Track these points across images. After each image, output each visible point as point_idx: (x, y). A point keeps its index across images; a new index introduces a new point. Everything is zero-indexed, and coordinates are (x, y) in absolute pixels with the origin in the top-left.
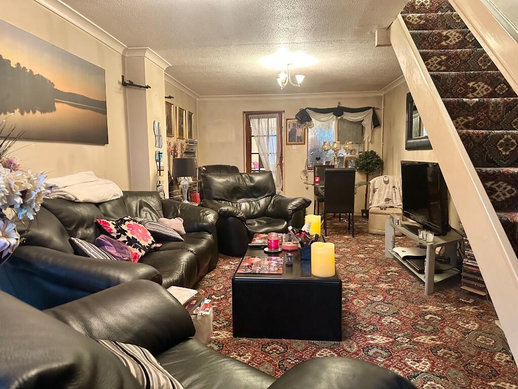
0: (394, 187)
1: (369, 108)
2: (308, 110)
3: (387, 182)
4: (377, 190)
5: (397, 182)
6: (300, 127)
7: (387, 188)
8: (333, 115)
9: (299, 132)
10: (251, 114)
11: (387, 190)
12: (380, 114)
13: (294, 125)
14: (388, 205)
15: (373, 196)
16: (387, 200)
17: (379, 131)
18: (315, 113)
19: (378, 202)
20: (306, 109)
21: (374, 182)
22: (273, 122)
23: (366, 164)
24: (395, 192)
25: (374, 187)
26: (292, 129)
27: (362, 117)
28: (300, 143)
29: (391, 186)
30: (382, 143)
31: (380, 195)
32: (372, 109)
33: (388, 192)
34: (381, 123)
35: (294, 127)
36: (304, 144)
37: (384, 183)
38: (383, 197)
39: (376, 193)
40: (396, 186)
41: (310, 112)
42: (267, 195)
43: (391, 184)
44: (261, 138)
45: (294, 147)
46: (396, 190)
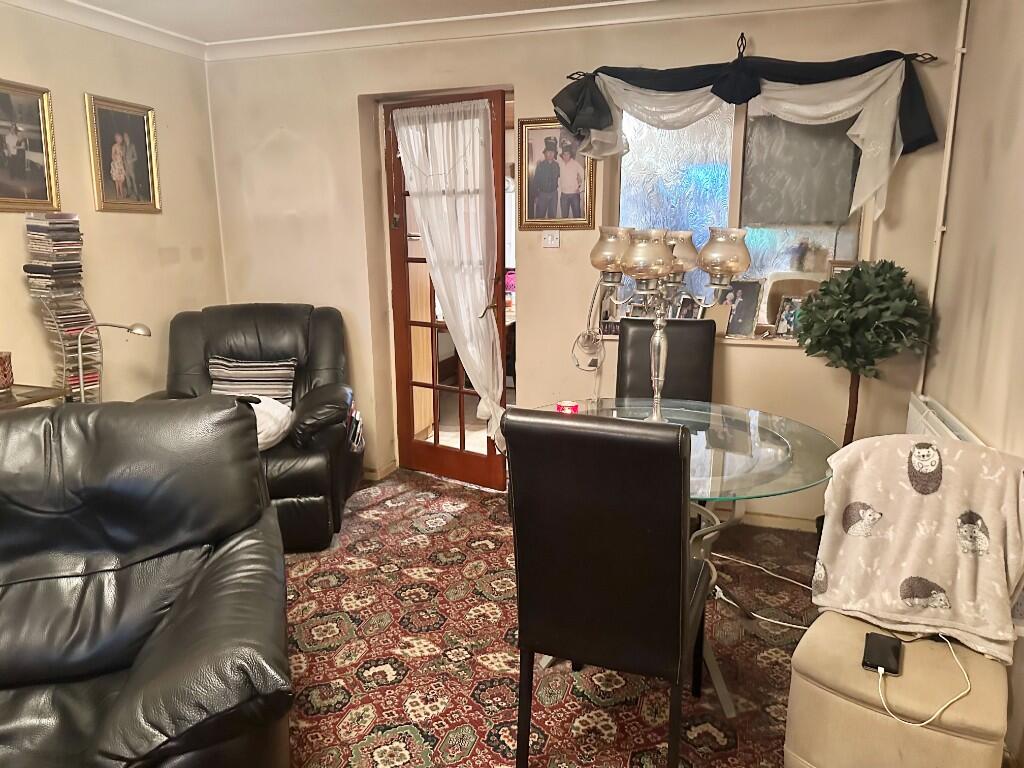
0: (970, 518)
1: (887, 57)
2: (603, 79)
3: (926, 482)
4: (867, 515)
5: (991, 495)
6: (573, 156)
7: (926, 514)
8: (715, 99)
9: (570, 177)
10: (402, 107)
11: (922, 531)
12: (943, 86)
13: (550, 145)
14: (921, 623)
15: (837, 542)
16: (919, 589)
17: (928, 168)
18: (634, 93)
19: (865, 585)
20: (596, 72)
21: (851, 471)
22: (472, 132)
23: (846, 328)
24: (975, 552)
25: (847, 492)
26: (541, 165)
27: (853, 101)
28: (571, 220)
29: (953, 510)
30: (939, 228)
31: (876, 549)
32: (900, 64)
33: (930, 545)
34: (945, 131)
35: (550, 154)
36: (590, 225)
37: (907, 486)
38: (896, 565)
39: (857, 529)
40: (986, 513)
41: (611, 87)
42: (183, 536)
43: (950, 500)
44: (432, 201)
45: (550, 237)
46: (983, 543)
